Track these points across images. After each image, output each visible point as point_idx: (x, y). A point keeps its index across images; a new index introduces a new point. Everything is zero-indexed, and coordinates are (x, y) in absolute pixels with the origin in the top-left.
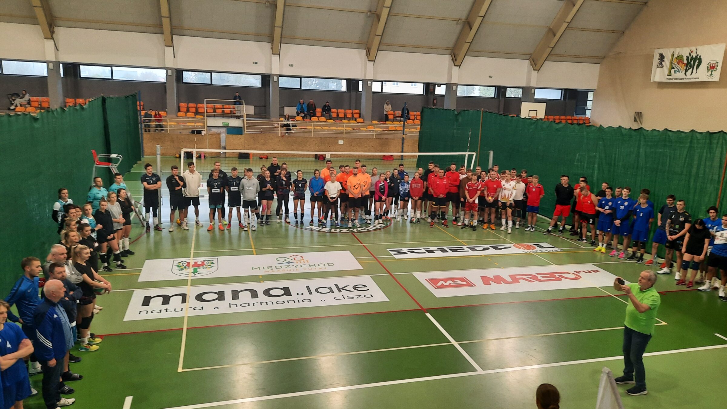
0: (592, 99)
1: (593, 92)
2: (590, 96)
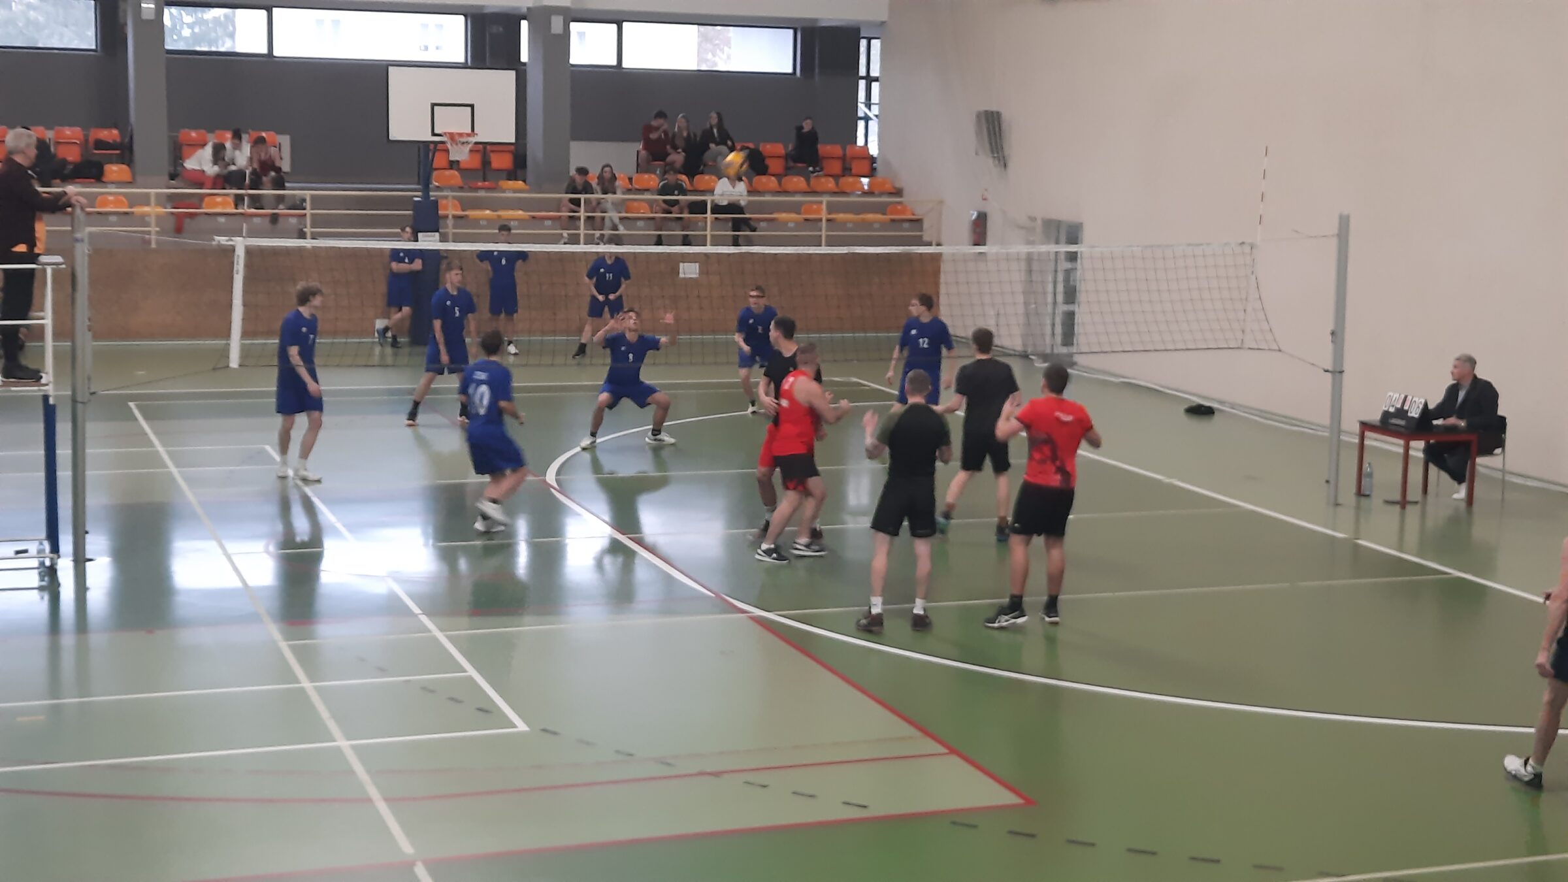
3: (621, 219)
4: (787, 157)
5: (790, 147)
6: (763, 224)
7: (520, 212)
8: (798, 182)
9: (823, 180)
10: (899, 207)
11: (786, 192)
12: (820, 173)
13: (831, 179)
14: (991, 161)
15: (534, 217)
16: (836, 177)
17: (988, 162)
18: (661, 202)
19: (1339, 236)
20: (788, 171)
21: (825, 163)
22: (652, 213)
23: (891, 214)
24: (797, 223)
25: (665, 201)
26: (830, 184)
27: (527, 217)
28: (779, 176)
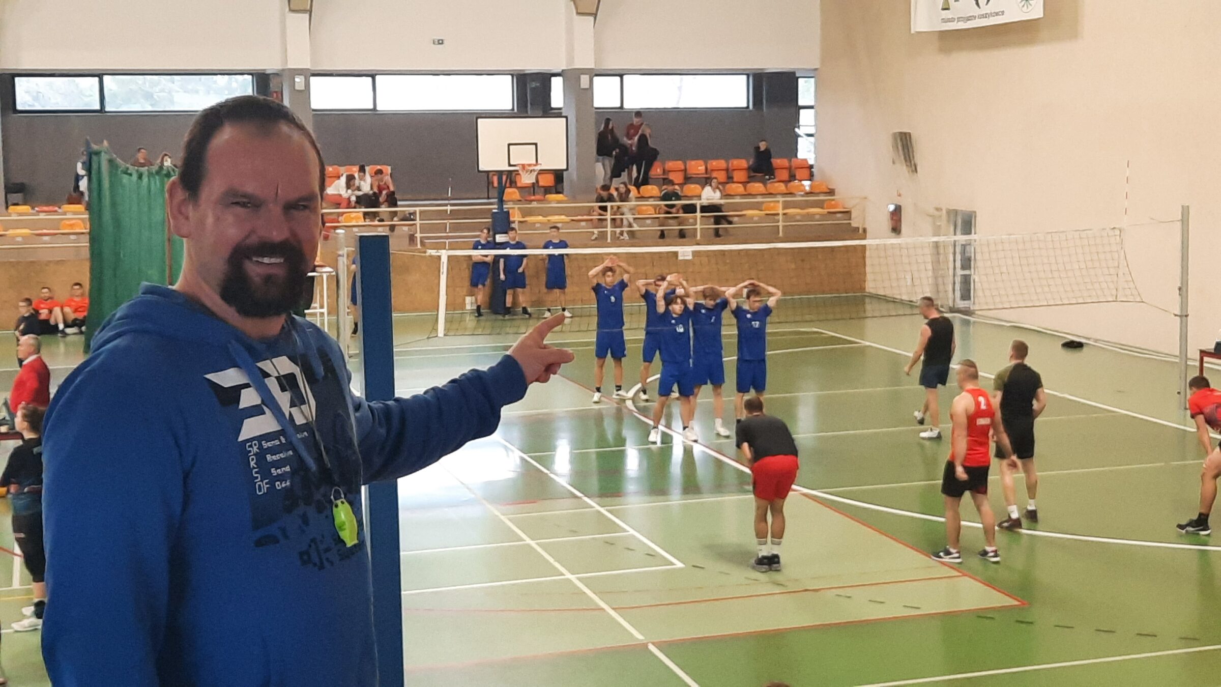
0: (812, 103)
1: (813, 80)
2: (806, 91)
3: (635, 219)
4: (749, 169)
5: (751, 163)
6: (736, 219)
7: (563, 217)
8: (757, 187)
9: (777, 184)
10: (833, 202)
11: (750, 195)
12: (775, 180)
13: (782, 184)
14: (905, 167)
15: (573, 220)
16: (786, 182)
17: (902, 168)
18: (663, 206)
19: (1182, 220)
20: (751, 179)
21: (777, 172)
22: (656, 213)
23: (827, 208)
24: (760, 217)
25: (666, 206)
26: (782, 187)
27: (569, 221)
28: (744, 183)
